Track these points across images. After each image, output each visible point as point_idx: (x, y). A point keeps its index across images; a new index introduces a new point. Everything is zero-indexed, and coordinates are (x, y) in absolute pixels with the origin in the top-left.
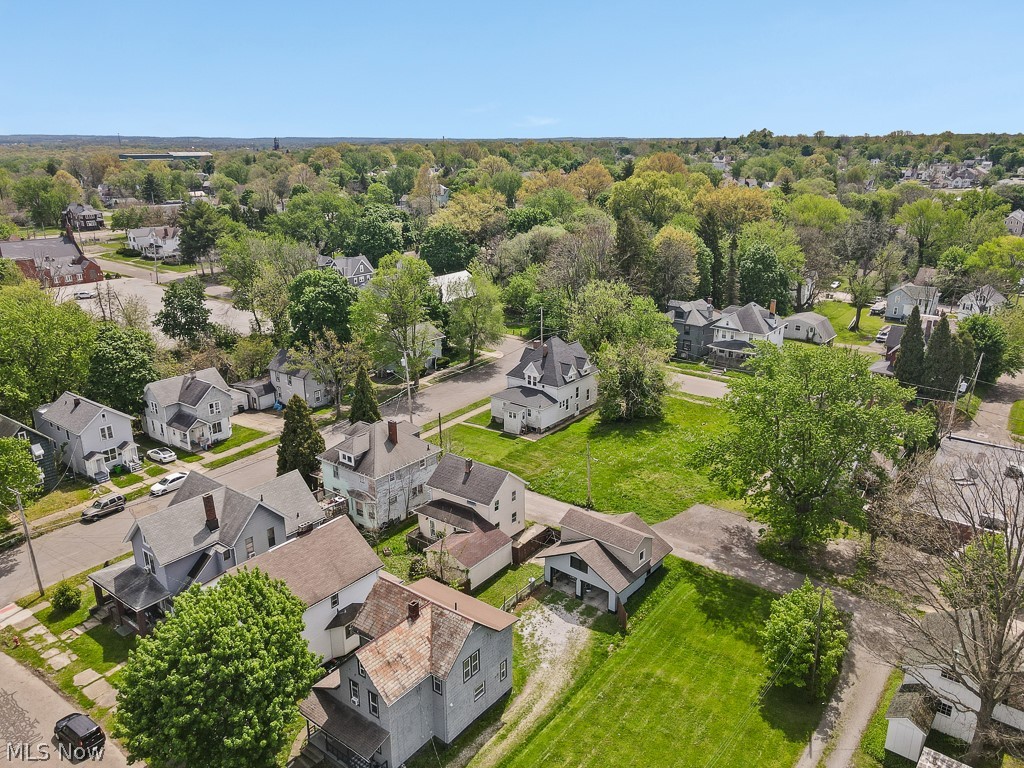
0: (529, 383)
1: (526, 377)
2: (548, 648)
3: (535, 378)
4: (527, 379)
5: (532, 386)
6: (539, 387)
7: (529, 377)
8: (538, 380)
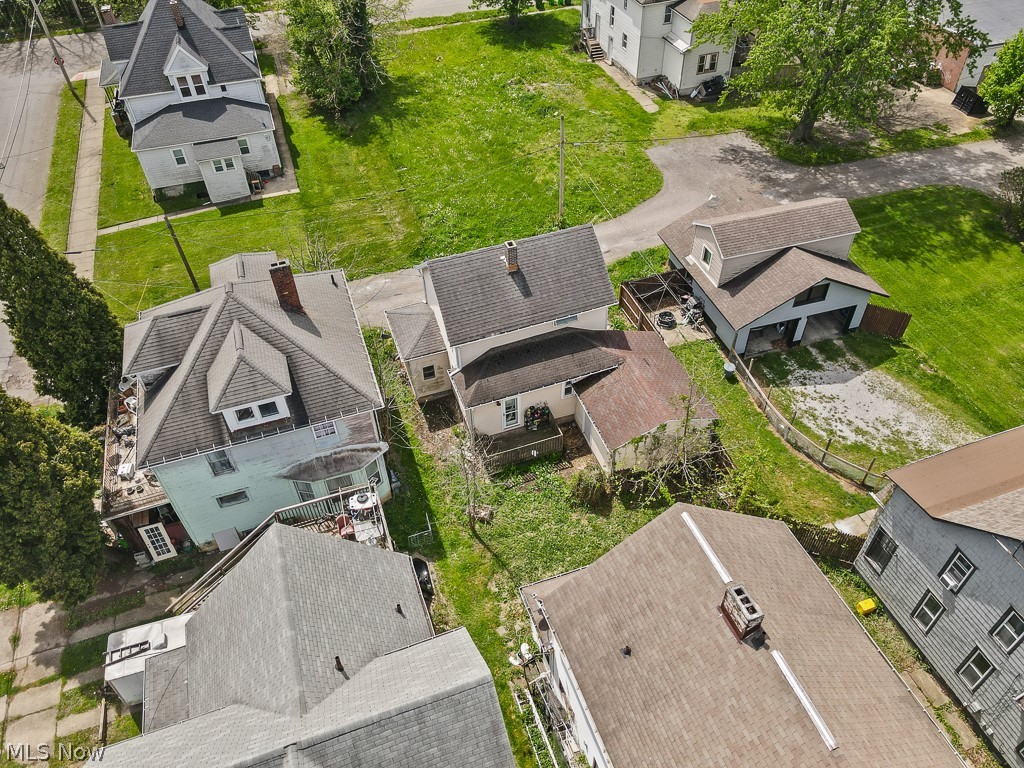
0: (186, 92)
1: (174, 82)
2: (904, 428)
3: (196, 79)
4: (178, 87)
5: (195, 97)
6: (213, 92)
7: (182, 80)
8: (205, 78)
